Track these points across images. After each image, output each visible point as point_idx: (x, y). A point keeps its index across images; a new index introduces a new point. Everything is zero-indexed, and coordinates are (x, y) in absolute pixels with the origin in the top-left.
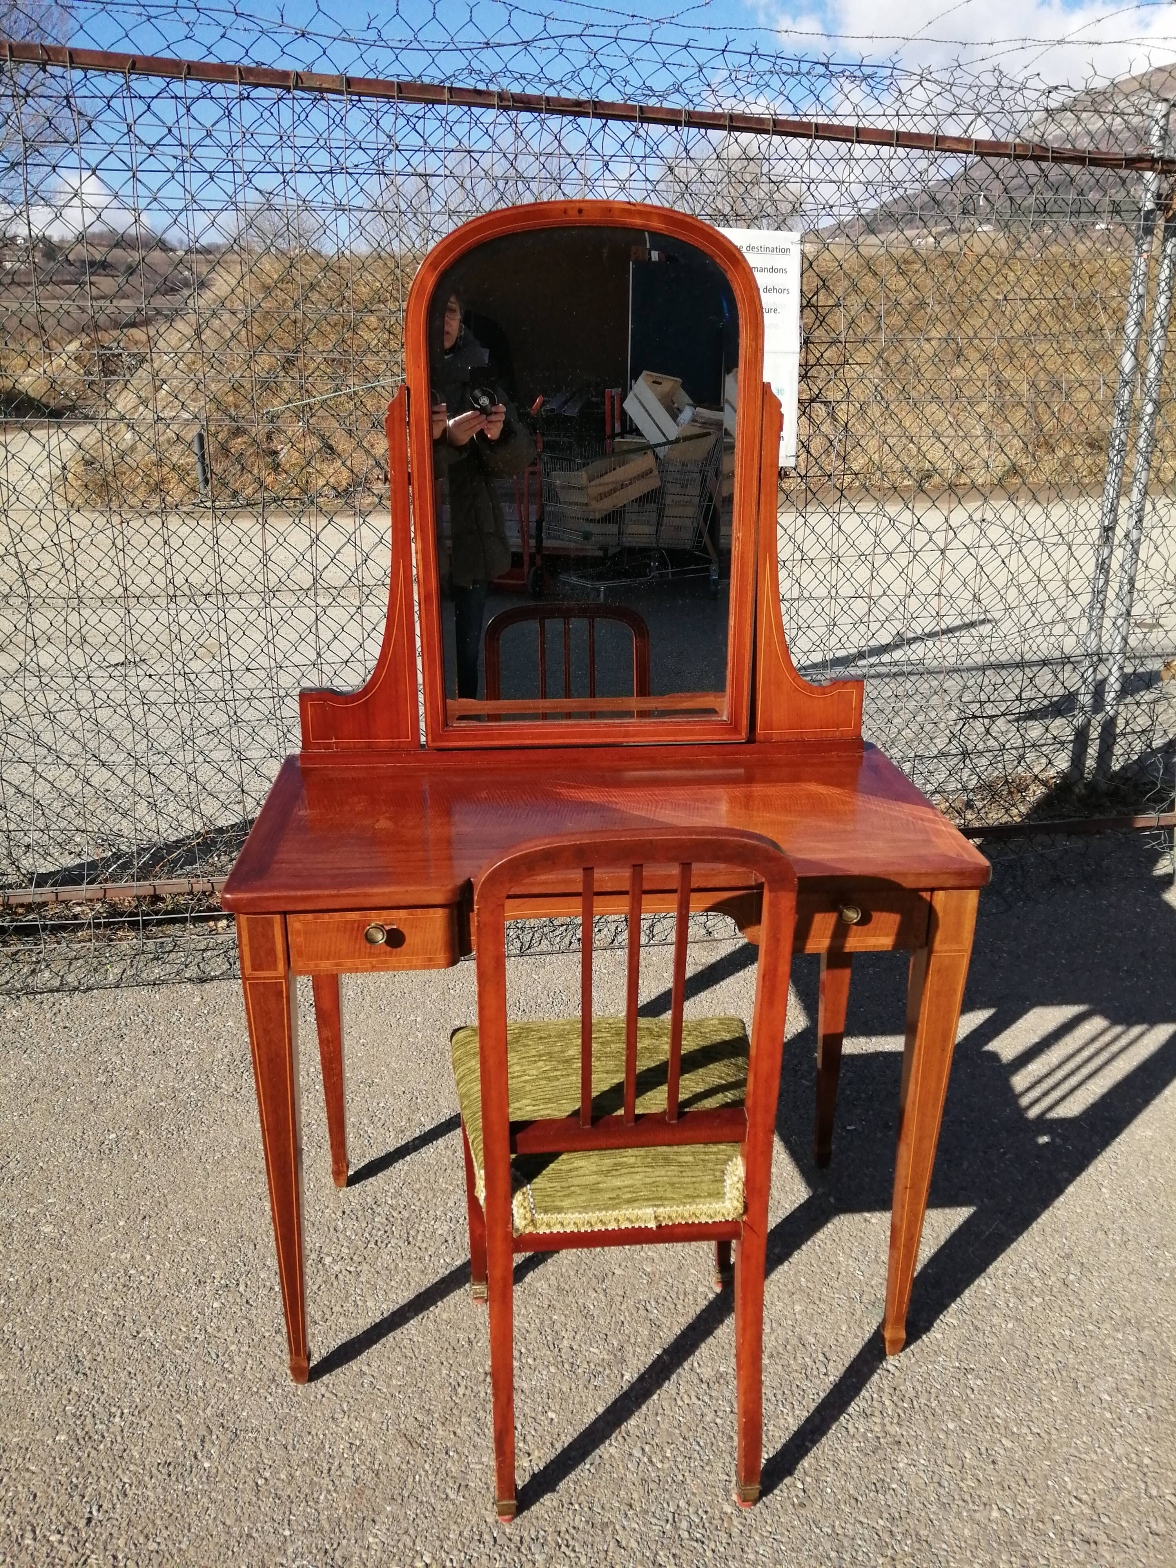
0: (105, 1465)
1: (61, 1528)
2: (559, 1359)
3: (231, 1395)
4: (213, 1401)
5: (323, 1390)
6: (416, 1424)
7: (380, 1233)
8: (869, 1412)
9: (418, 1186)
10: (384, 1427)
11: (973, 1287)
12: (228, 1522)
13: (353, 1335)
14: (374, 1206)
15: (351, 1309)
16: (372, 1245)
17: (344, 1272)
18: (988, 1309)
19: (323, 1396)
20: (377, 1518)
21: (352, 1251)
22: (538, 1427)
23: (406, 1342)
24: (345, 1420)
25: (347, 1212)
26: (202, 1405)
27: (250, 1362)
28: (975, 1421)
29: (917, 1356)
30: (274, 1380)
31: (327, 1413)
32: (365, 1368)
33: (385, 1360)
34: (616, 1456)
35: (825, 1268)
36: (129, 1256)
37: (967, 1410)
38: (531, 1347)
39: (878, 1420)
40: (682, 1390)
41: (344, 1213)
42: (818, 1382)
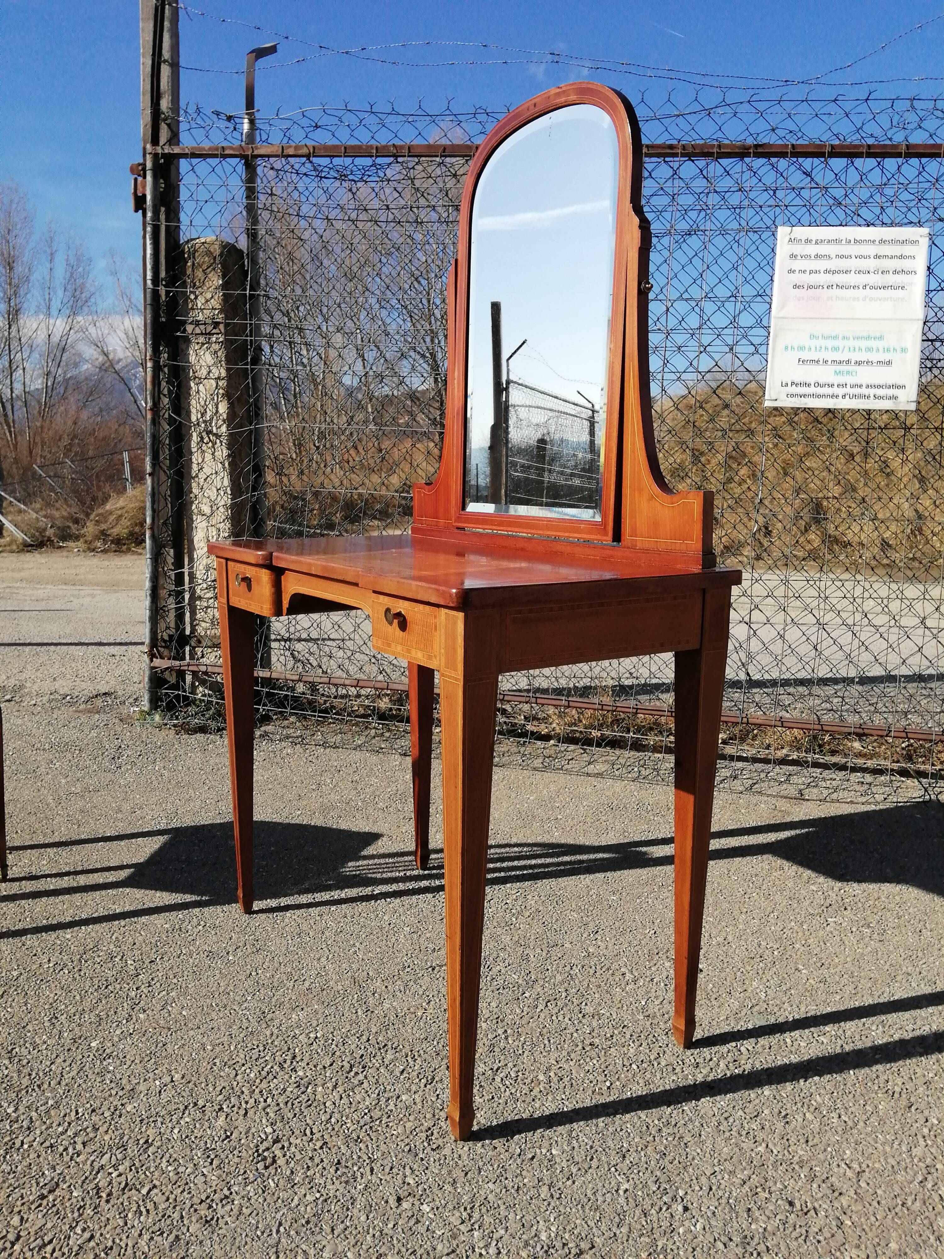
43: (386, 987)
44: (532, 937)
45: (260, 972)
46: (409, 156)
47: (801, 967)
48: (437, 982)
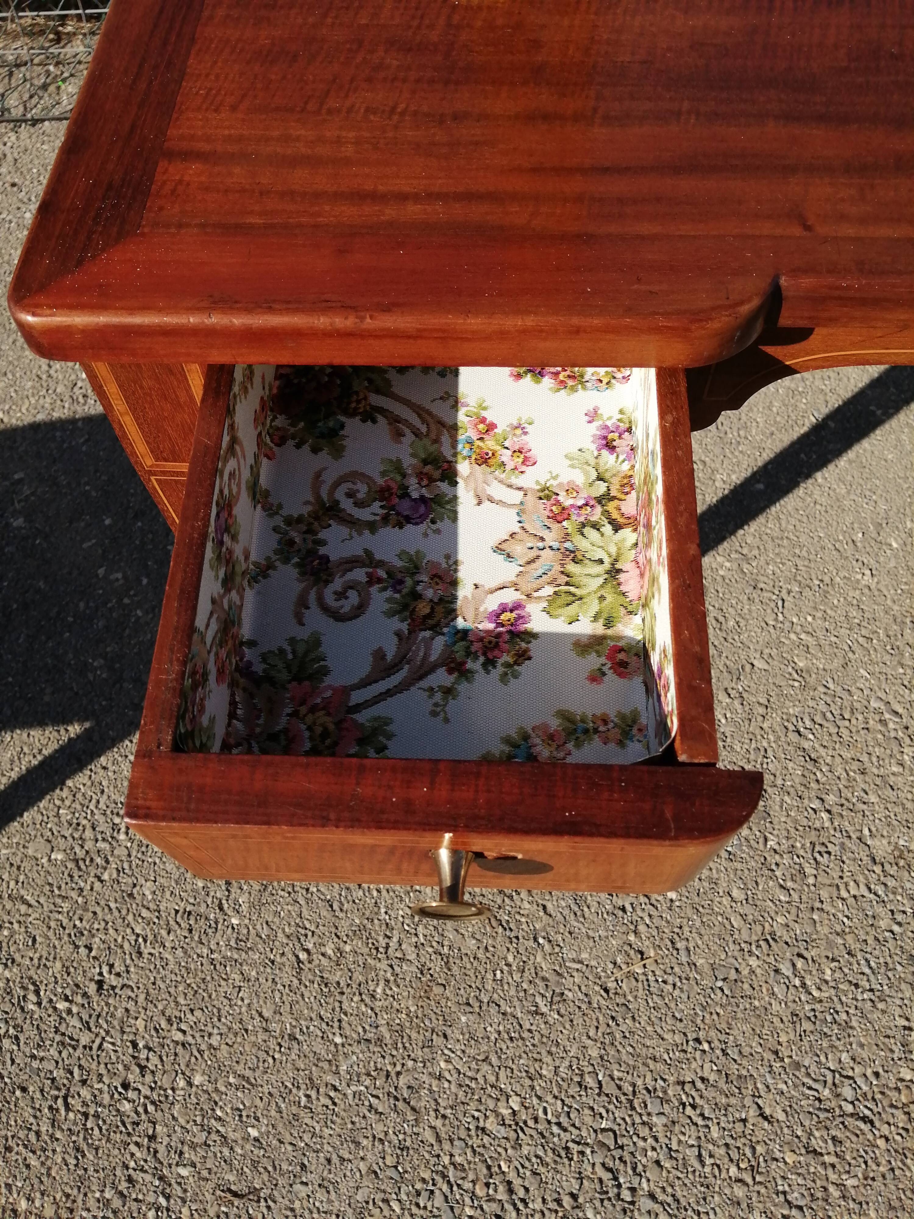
0: (113, 905)
1: (68, 992)
12: (266, 1014)
20: (449, 1032)
22: (654, 913)
34: (758, 971)
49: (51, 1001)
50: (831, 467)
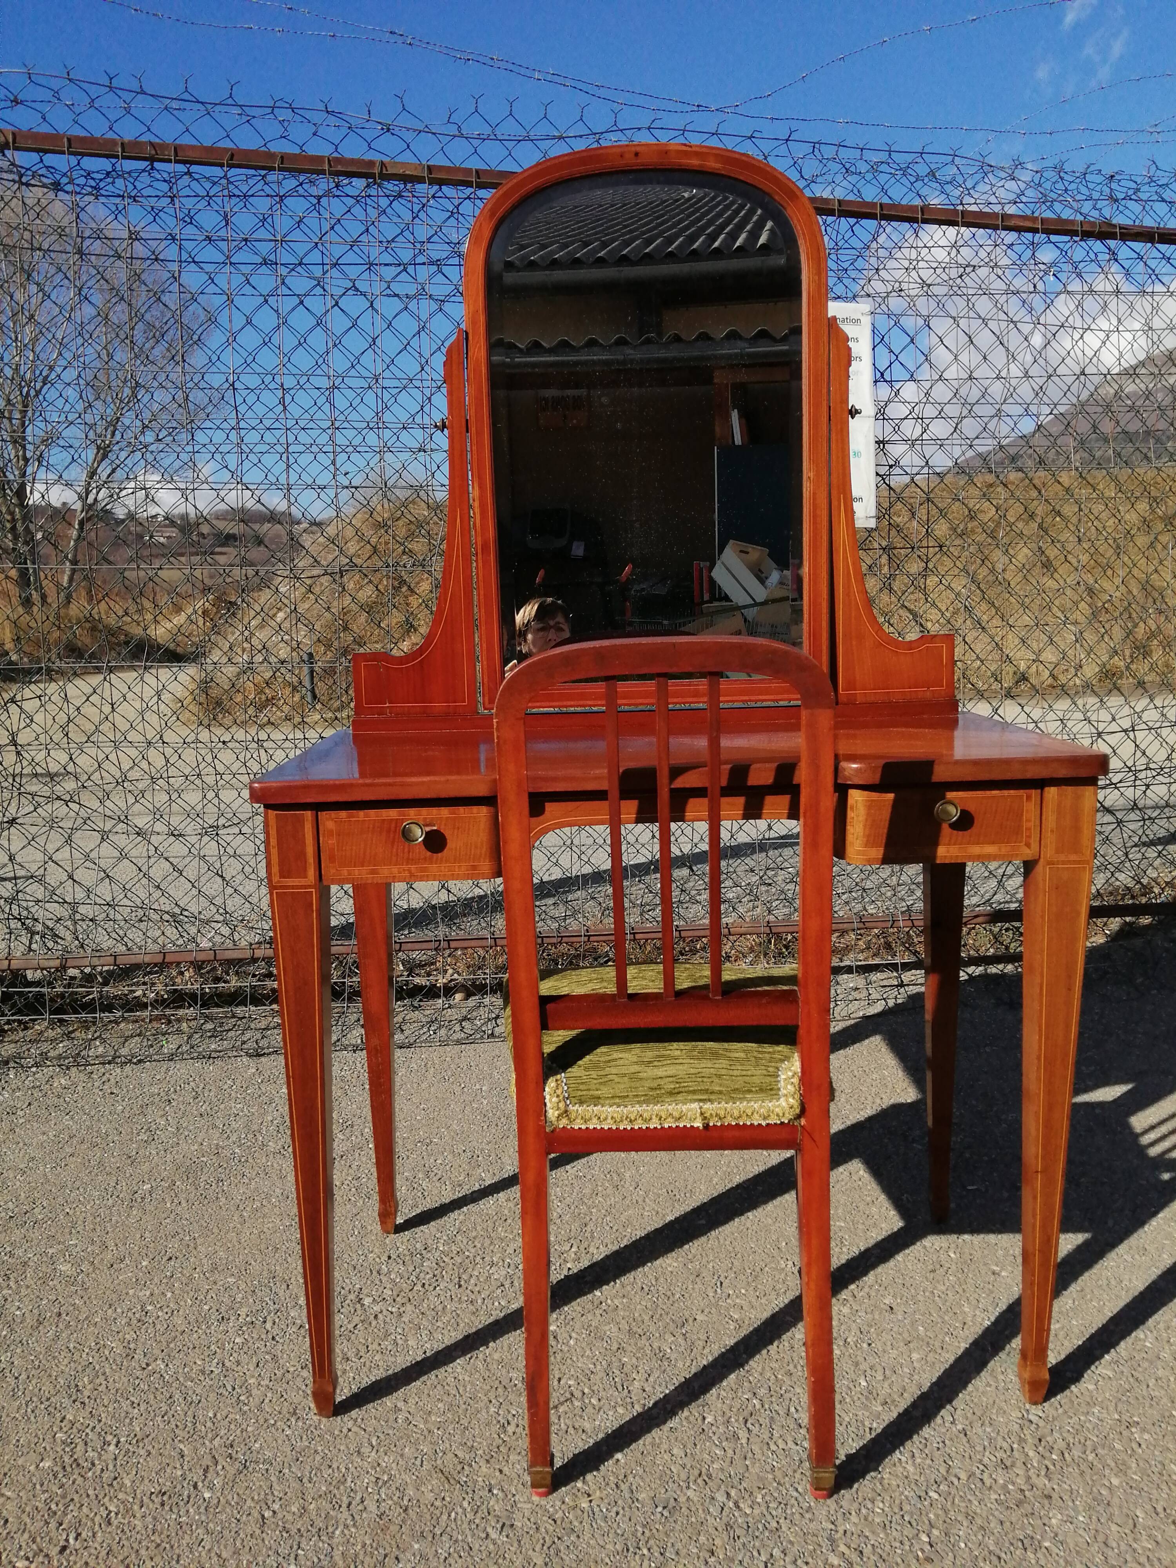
0: (91, 1492)
1: (30, 1555)
2: (628, 1400)
3: (244, 1427)
4: (222, 1433)
5: (350, 1424)
6: (456, 1461)
7: (428, 1276)
8: (1008, 1464)
9: (474, 1234)
10: (418, 1462)
11: (1130, 1340)
12: (224, 1555)
13: (390, 1372)
14: (424, 1252)
15: (389, 1348)
16: (418, 1287)
17: (385, 1312)
18: (1151, 1363)
19: (350, 1430)
20: (401, 1556)
21: (395, 1293)
23: (450, 1379)
24: (373, 1454)
25: (393, 1257)
26: (210, 1435)
27: (269, 1395)
28: (1145, 1478)
29: (1066, 1407)
30: (295, 1413)
31: (352, 1447)
32: (400, 1404)
33: (424, 1397)
34: (695, 1499)
35: (946, 1318)
36: (148, 1293)
37: (1134, 1465)
38: (595, 1388)
39: (1021, 1472)
40: (776, 1435)
41: (389, 1257)
42: (944, 1430)
43: (501, 1471)
44: (646, 1318)
45: (276, 1507)
46: (177, 162)
47: (997, 1269)
48: (569, 1438)
49: (10, 1562)
50: (760, 1210)
